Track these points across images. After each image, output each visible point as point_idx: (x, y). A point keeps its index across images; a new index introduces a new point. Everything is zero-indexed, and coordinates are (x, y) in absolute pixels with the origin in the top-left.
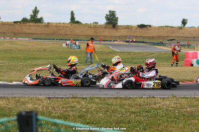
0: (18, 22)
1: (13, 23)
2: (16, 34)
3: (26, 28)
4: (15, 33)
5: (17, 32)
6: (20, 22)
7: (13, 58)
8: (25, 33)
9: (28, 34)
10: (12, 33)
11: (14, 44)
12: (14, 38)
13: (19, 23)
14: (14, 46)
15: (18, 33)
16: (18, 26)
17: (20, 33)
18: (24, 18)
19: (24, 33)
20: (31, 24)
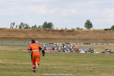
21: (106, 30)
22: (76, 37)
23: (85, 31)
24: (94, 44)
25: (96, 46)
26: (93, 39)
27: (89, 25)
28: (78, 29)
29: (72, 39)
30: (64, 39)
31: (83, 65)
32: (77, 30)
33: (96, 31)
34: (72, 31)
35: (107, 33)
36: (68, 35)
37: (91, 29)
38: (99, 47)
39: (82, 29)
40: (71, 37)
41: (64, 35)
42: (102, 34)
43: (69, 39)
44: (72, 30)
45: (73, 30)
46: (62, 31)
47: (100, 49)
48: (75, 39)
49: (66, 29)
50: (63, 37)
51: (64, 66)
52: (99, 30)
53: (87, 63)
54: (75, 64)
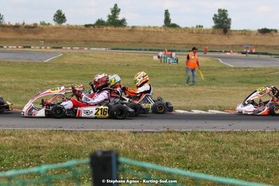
0: (91, 25)
1: (84, 27)
2: (87, 43)
3: (102, 34)
4: (86, 41)
5: (89, 39)
6: (93, 26)
7: (84, 76)
8: (101, 41)
9: (105, 42)
10: (83, 41)
11: (86, 57)
12: (86, 49)
13: (92, 28)
14: (85, 59)
15: (90, 41)
16: (90, 32)
17: (94, 41)
18: (99, 20)
19: (98, 41)
20: (109, 28)
21: (87, 26)
22: (40, 36)
23: (54, 28)
24: (69, 48)
25: (71, 51)
26: (66, 40)
27: (60, 17)
28: (43, 24)
29: (33, 40)
30: (20, 40)
31: (50, 81)
32: (41, 26)
33: (71, 28)
34: (33, 27)
35: (88, 31)
36: (26, 33)
37: (64, 24)
38: (76, 53)
39: (49, 24)
40: (31, 36)
41: (21, 33)
42: (81, 32)
43: (28, 40)
44: (33, 25)
45: (35, 26)
46: (17, 27)
47: (77, 57)
48: (37, 40)
49: (24, 23)
50: (19, 36)
51: (21, 83)
52: (77, 26)
53: (57, 78)
54: (38, 80)
